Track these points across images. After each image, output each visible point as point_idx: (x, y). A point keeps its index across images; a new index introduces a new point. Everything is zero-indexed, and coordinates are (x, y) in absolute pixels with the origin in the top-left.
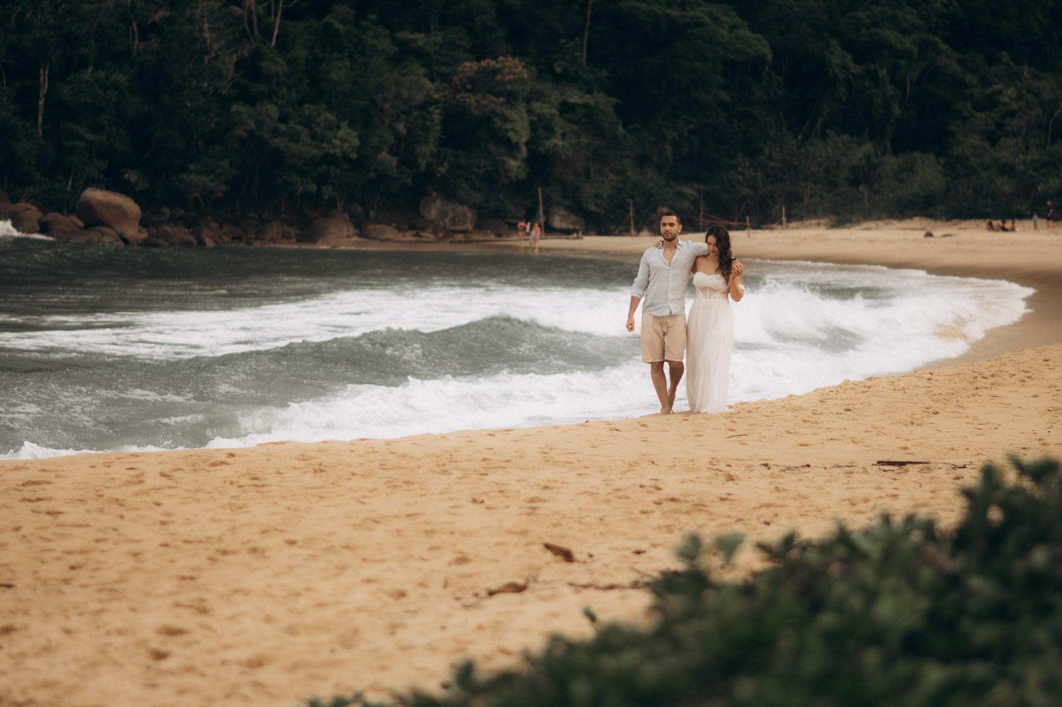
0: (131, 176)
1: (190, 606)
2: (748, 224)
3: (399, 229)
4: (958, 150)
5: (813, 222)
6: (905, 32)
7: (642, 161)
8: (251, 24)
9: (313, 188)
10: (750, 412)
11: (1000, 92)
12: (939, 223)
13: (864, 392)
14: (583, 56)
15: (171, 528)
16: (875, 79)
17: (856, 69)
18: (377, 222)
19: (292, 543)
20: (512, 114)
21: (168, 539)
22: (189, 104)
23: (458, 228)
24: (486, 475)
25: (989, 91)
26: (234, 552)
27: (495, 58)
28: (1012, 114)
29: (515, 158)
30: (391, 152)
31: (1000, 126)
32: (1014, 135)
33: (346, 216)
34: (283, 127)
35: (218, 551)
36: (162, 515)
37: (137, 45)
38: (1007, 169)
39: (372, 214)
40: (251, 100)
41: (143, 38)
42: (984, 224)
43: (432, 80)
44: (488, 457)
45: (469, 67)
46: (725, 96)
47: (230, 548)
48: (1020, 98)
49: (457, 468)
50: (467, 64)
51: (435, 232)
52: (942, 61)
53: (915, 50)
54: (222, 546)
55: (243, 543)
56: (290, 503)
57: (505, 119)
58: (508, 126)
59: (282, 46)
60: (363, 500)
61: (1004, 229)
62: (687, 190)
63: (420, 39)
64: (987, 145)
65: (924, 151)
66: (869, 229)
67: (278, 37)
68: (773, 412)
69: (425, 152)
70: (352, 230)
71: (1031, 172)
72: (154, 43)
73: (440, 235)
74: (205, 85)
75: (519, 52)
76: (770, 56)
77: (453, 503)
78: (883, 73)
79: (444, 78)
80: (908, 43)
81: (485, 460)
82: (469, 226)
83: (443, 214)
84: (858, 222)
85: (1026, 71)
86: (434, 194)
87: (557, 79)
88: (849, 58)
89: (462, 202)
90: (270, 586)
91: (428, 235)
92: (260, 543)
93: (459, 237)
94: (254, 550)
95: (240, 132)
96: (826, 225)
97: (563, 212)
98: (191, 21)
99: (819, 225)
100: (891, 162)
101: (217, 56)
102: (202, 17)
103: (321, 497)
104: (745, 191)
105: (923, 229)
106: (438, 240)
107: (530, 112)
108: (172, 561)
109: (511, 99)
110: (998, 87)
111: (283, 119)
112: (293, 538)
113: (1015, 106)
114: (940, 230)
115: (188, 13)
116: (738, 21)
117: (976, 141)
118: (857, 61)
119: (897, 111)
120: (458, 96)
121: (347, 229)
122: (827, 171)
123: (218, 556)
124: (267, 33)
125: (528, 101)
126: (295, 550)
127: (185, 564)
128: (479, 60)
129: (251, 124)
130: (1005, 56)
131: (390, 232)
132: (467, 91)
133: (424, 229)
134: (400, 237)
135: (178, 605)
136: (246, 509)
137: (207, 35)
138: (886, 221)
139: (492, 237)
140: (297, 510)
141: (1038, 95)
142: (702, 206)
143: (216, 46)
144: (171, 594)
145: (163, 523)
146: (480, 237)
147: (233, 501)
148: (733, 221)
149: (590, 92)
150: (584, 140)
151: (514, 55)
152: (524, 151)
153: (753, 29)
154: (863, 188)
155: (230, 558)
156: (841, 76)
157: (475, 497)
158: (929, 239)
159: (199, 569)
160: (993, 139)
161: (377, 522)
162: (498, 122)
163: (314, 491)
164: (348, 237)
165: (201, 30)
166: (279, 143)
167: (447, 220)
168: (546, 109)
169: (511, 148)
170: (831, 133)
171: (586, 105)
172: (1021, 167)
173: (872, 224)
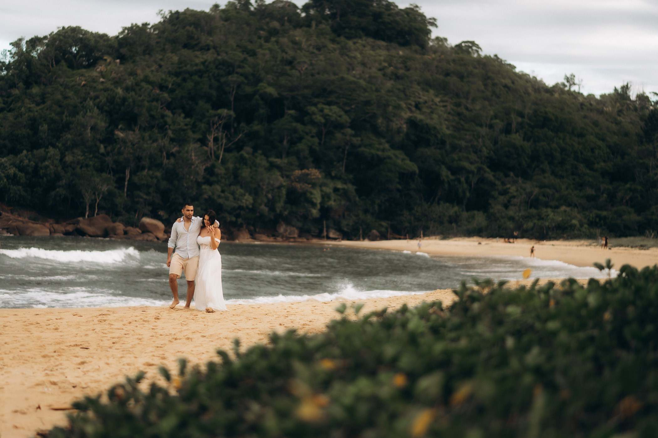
0: (161, 213)
1: (159, 357)
2: (407, 237)
3: (268, 236)
4: (491, 211)
5: (434, 237)
6: (471, 163)
7: (366, 211)
8: (211, 154)
9: (234, 219)
10: (397, 299)
11: (509, 188)
12: (484, 239)
13: (444, 294)
14: (343, 169)
15: (156, 331)
16: (459, 181)
17: (452, 177)
18: (259, 233)
19: (204, 336)
20: (314, 192)
21: (154, 334)
22: (185, 185)
23: (292, 236)
24: (288, 317)
25: (505, 187)
26: (180, 339)
27: (308, 169)
28: (514, 197)
29: (315, 209)
30: (266, 206)
31: (509, 201)
32: (515, 205)
33: (247, 231)
34: (222, 195)
35: (173, 338)
36: (153, 326)
37: (165, 161)
38: (512, 219)
39: (257, 230)
40: (210, 184)
41: (168, 158)
42: (502, 240)
43: (283, 177)
44: (289, 311)
45: (298, 172)
46: (399, 187)
47: (178, 338)
48: (517, 191)
49: (276, 314)
50: (297, 171)
51: (282, 237)
52: (486, 175)
53: (475, 171)
54: (175, 337)
55: (184, 336)
56: (206, 323)
57: (311, 193)
58: (313, 196)
59: (223, 162)
60: (235, 324)
61: (510, 242)
62: (384, 224)
63: (278, 161)
64: (504, 209)
65: (479, 210)
66: (456, 241)
67: (222, 159)
68: (407, 299)
69: (279, 206)
70: (249, 236)
71: (521, 220)
72: (172, 160)
73: (284, 239)
74: (192, 177)
75: (318, 167)
76: (417, 171)
77: (271, 325)
78: (463, 179)
79: (288, 177)
80: (473, 168)
81: (288, 312)
82: (296, 236)
83: (286, 231)
84: (452, 238)
85: (520, 180)
86: (282, 223)
87: (333, 178)
88: (449, 173)
89: (293, 226)
90: (192, 351)
91: (279, 239)
92: (190, 336)
93: (292, 240)
94: (188, 339)
95: (205, 196)
96: (439, 238)
97: (333, 231)
98: (187, 152)
99: (436, 239)
100: (465, 215)
101: (197, 166)
102: (192, 150)
103: (219, 322)
104: (407, 224)
105: (477, 241)
106: (284, 241)
107: (322, 191)
108: (154, 342)
109: (314, 185)
110: (508, 186)
111: (223, 191)
112: (204, 335)
113: (515, 194)
114: (484, 242)
115: (186, 149)
116: (405, 157)
117: (499, 207)
118: (453, 174)
119: (468, 194)
120: (293, 184)
121: (247, 236)
122: (440, 217)
123: (173, 340)
124: (217, 157)
125: (321, 186)
126: (204, 339)
127: (159, 342)
128: (302, 169)
129: (210, 193)
130: (512, 174)
131: (264, 237)
132: (296, 182)
133: (278, 236)
134: (268, 239)
135: (154, 356)
136: (187, 325)
137: (193, 157)
138: (463, 238)
139: (305, 240)
140: (208, 326)
141: (525, 190)
142: (389, 230)
143: (197, 162)
144: (152, 352)
145: (153, 329)
146: (300, 240)
147: (183, 323)
148: (402, 236)
149: (345, 183)
150: (343, 202)
151: (316, 168)
152: (319, 206)
153: (411, 160)
154: (454, 225)
155: (178, 341)
156: (446, 180)
157: (281, 323)
158: (480, 245)
159: (165, 344)
160: (506, 206)
161: (240, 330)
162: (308, 195)
163: (217, 320)
164: (248, 239)
165: (191, 156)
166: (221, 201)
167: (287, 233)
168: (328, 190)
169: (314, 205)
170: (442, 202)
171: (344, 189)
172: (517, 218)
173: (457, 239)
